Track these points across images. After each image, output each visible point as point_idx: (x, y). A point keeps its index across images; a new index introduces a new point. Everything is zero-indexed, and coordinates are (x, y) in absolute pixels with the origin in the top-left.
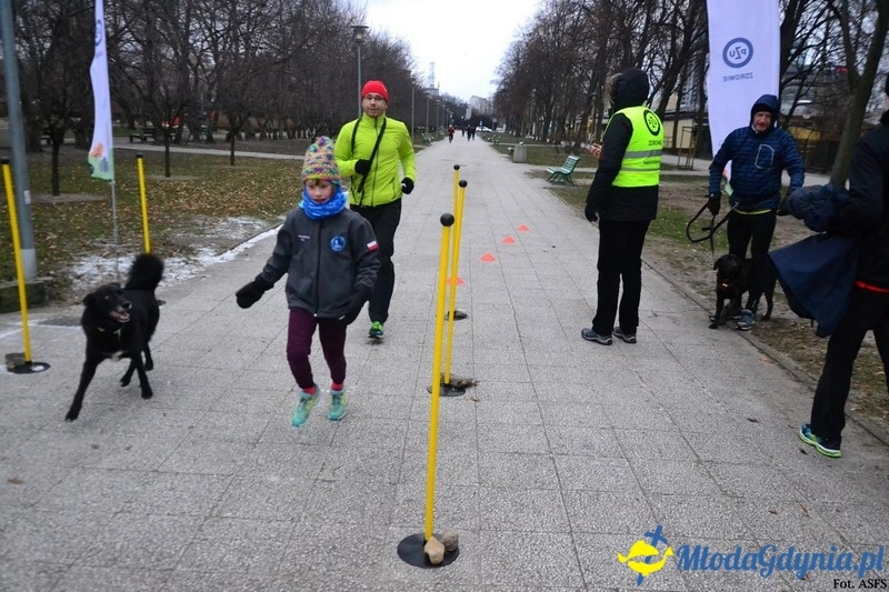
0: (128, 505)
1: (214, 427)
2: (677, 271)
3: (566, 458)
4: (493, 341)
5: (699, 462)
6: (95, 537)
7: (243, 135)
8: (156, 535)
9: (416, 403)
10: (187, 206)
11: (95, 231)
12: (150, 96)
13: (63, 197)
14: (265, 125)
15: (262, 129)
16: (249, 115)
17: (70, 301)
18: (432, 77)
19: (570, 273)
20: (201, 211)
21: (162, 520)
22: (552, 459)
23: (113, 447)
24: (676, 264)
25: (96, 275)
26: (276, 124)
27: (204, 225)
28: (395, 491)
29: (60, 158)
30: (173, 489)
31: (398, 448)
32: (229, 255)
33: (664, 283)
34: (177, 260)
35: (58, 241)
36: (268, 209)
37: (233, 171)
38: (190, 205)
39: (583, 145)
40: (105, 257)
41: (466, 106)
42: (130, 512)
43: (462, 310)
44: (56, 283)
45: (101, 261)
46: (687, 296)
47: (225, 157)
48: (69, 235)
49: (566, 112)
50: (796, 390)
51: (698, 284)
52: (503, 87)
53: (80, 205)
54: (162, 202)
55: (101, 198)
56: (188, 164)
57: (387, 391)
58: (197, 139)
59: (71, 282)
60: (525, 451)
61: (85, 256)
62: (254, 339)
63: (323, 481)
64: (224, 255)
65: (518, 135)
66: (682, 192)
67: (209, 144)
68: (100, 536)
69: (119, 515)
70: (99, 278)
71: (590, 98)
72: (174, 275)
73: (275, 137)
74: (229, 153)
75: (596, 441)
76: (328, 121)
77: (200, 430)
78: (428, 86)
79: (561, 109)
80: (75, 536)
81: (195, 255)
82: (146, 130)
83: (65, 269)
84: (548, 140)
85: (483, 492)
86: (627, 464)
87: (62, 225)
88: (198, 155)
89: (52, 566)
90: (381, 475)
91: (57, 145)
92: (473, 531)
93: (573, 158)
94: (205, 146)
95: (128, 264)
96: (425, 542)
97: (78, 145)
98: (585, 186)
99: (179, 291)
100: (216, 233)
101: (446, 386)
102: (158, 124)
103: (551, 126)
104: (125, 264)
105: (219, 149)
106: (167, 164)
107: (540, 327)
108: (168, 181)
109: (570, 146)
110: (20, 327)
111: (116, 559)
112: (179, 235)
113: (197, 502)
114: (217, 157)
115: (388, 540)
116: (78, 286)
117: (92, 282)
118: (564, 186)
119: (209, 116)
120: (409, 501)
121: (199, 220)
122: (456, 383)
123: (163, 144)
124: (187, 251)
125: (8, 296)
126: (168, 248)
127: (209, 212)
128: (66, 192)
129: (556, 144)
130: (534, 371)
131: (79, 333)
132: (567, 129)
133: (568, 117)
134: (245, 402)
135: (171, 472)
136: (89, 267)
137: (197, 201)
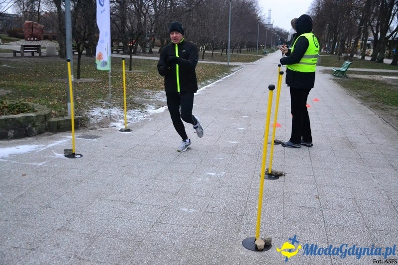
0: (121, 215)
1: (157, 186)
3: (329, 210)
4: (295, 155)
6: (108, 226)
8: (133, 228)
9: (254, 182)
10: (140, 85)
11: (98, 96)
12: (124, 30)
13: (82, 80)
17: (89, 128)
18: (269, 18)
19: (340, 124)
20: (146, 88)
21: (136, 222)
22: (321, 210)
23: (112, 191)
25: (100, 116)
27: (149, 94)
28: (242, 219)
29: (81, 60)
30: (139, 210)
31: (244, 201)
32: (162, 109)
34: (138, 111)
35: (82, 101)
38: (142, 85)
39: (355, 56)
40: (103, 108)
41: (288, 34)
42: (122, 218)
43: (280, 139)
44: (83, 119)
45: (102, 110)
48: (86, 98)
49: (346, 38)
53: (90, 84)
55: (99, 81)
56: (140, 64)
57: (239, 175)
58: (144, 52)
59: (89, 119)
60: (308, 206)
61: (94, 107)
63: (208, 212)
64: (159, 109)
67: (151, 54)
69: (117, 219)
70: (102, 118)
71: (361, 29)
72: (136, 118)
75: (345, 204)
76: (212, 42)
77: (151, 187)
78: (267, 23)
79: (343, 35)
81: (145, 108)
82: (120, 47)
83: (86, 113)
84: (334, 53)
85: (285, 222)
86: (360, 215)
87: (82, 93)
88: (145, 59)
89: (91, 236)
90: (236, 211)
91: (80, 54)
92: (279, 238)
93: (348, 62)
94: (149, 55)
95: (115, 111)
96: (256, 240)
97: (87, 55)
98: (354, 78)
99: (138, 125)
100: (155, 98)
101: (269, 174)
102: (125, 44)
103: (336, 45)
104: (113, 112)
105: (155, 56)
106: (130, 64)
107: (321, 150)
108: (131, 73)
109: (347, 56)
110: (68, 138)
111: (117, 236)
112: (137, 99)
113: (150, 216)
114: (154, 61)
115: (238, 238)
116: (93, 121)
117: (99, 120)
118: (341, 78)
119: (151, 40)
120: (248, 223)
121: (147, 92)
122: (274, 174)
123: (129, 54)
124: (141, 106)
125: (63, 124)
126: (132, 105)
127: (152, 88)
128: (83, 78)
129: (339, 55)
130: (315, 170)
131: (94, 142)
132: (346, 47)
133: (347, 40)
134: (171, 176)
135: (139, 203)
136: (97, 113)
137: (145, 83)
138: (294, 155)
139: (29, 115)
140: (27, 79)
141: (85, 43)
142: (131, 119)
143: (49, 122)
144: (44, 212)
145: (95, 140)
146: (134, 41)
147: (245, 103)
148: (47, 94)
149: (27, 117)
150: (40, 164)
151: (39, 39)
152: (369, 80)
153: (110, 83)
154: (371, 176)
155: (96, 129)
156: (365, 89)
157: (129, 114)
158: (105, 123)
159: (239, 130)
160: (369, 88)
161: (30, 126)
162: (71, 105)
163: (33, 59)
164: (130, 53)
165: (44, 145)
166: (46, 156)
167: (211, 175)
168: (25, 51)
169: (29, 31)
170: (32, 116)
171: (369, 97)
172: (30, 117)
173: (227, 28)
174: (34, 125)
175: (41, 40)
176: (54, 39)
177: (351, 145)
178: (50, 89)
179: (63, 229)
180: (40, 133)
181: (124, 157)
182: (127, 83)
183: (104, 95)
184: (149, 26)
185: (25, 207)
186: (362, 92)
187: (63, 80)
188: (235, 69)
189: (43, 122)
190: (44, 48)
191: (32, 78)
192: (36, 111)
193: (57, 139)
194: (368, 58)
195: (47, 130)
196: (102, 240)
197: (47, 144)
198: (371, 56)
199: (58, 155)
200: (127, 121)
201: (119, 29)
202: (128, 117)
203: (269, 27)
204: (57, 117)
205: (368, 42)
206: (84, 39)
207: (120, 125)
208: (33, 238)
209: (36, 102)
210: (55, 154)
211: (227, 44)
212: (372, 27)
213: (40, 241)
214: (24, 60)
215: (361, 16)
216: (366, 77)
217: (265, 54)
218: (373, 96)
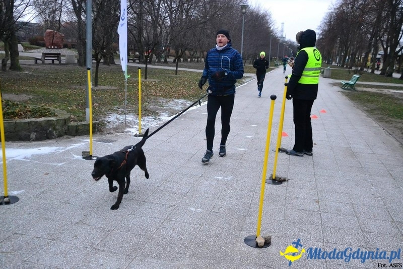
1: (168, 187)
3: (326, 214)
5: (393, 222)
6: (121, 222)
7: (182, 59)
8: (145, 224)
9: (258, 186)
11: (114, 103)
12: (140, 40)
13: (99, 87)
14: (193, 55)
15: (192, 57)
16: (186, 49)
17: (105, 132)
18: (282, 31)
19: (345, 135)
20: (160, 96)
21: (147, 219)
26: (198, 54)
27: (163, 102)
28: (245, 219)
29: (99, 68)
30: (151, 208)
31: (248, 203)
33: (395, 142)
34: (152, 118)
35: (99, 107)
36: (193, 96)
37: (177, 77)
38: (156, 93)
40: (119, 114)
43: (285, 148)
44: (100, 124)
45: (118, 116)
47: (173, 70)
48: (103, 104)
49: (357, 51)
52: (321, 37)
53: (107, 91)
55: (116, 88)
56: (156, 73)
57: (245, 180)
58: (159, 61)
59: (106, 124)
60: (308, 209)
61: (111, 113)
62: (185, 154)
63: (214, 212)
64: (172, 117)
65: (328, 63)
67: (166, 64)
68: (123, 222)
69: (130, 215)
70: (117, 123)
71: (370, 44)
72: (149, 124)
73: (198, 61)
74: (175, 68)
75: (343, 209)
77: (162, 188)
78: (279, 35)
79: (353, 49)
80: (114, 220)
81: (159, 116)
82: (136, 57)
83: (103, 119)
84: (345, 66)
85: (285, 223)
86: (356, 219)
87: (100, 99)
88: (160, 69)
89: (106, 230)
90: (240, 212)
91: (98, 62)
92: (279, 237)
93: (357, 76)
94: (163, 64)
95: (130, 118)
96: (256, 238)
97: (105, 63)
98: (362, 92)
99: (152, 131)
100: (169, 106)
101: (273, 180)
102: (141, 53)
103: (347, 58)
104: (128, 118)
105: (170, 66)
106: (146, 73)
107: (324, 158)
108: (146, 81)
109: (357, 70)
110: (86, 142)
111: (129, 230)
112: (151, 106)
113: (161, 214)
114: (168, 70)
115: (240, 236)
116: (109, 126)
117: (115, 125)
118: (350, 91)
119: (166, 50)
120: (252, 223)
121: (161, 100)
122: (278, 179)
123: (144, 64)
124: (155, 114)
125: (81, 128)
126: (147, 112)
127: (165, 97)
128: (100, 85)
129: (349, 68)
130: (317, 177)
131: (110, 146)
132: (356, 60)
133: (358, 54)
134: (181, 179)
135: (150, 202)
136: (113, 118)
137: (159, 91)
138: (299, 162)
139: (50, 118)
140: (47, 85)
141: (103, 52)
142: (145, 126)
143: (69, 126)
144: (63, 207)
145: (111, 143)
146: (150, 51)
147: (254, 113)
148: (66, 100)
149: (48, 121)
150: (60, 165)
151: (60, 48)
152: (377, 93)
153: (126, 91)
154: (370, 184)
155: (111, 133)
156: (372, 102)
157: (144, 120)
158: (120, 128)
159: (247, 138)
160: (376, 101)
161: (51, 129)
162: (89, 111)
163: (53, 66)
164: (146, 63)
165: (64, 148)
166: (65, 158)
167: (219, 179)
168: (46, 58)
169: (50, 39)
170: (53, 120)
171: (375, 109)
172: (51, 120)
173: (241, 40)
174: (54, 129)
175: (61, 48)
176: (73, 48)
177: (353, 154)
178: (70, 95)
179: (80, 223)
180: (60, 136)
182: (142, 91)
183: (120, 102)
184: (164, 37)
185: (46, 203)
186: (369, 105)
187: (81, 87)
188: (247, 80)
189: (63, 126)
190: (64, 56)
191: (52, 85)
192: (57, 116)
193: (76, 142)
194: (378, 72)
195: (66, 133)
196: (116, 234)
197: (67, 147)
199: (76, 157)
200: (142, 127)
201: (135, 39)
202: (142, 123)
203: (282, 40)
204: (76, 121)
205: (378, 56)
206: (103, 48)
207: (134, 131)
208: (53, 230)
209: (56, 107)
210: (74, 156)
212: (382, 41)
213: (60, 232)
214: (45, 67)
215: (372, 30)
216: (374, 90)
217: (277, 66)
218: (379, 109)
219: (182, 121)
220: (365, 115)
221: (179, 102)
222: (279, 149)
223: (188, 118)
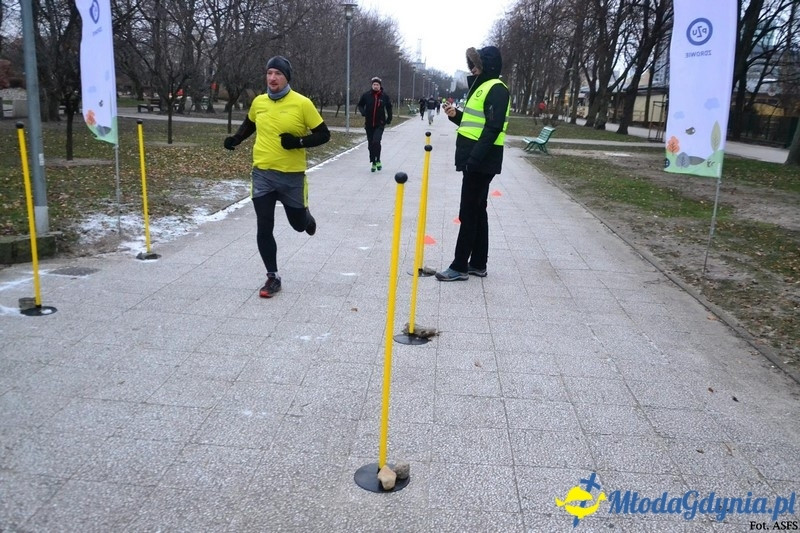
0: (119, 430)
1: (198, 366)
2: (638, 235)
3: (515, 401)
5: (638, 406)
6: (90, 456)
7: (241, 105)
8: (142, 457)
9: (382, 350)
10: (185, 170)
11: (103, 192)
13: (77, 161)
16: (246, 86)
17: (77, 253)
18: (419, 53)
19: (537, 236)
20: (195, 175)
21: (148, 444)
22: (503, 402)
23: (108, 381)
24: (637, 229)
25: (100, 231)
27: (200, 186)
28: (356, 426)
29: (74, 125)
30: (158, 418)
31: (362, 389)
32: (221, 215)
33: (624, 246)
34: (175, 218)
35: (69, 201)
38: (188, 169)
39: (560, 118)
40: (109, 215)
41: (449, 81)
42: (120, 436)
43: (432, 268)
44: (65, 237)
45: (106, 219)
46: (645, 258)
47: (224, 125)
48: (80, 196)
49: (545, 87)
50: (736, 345)
51: (656, 247)
53: (90, 168)
54: (163, 166)
55: (109, 162)
56: (188, 132)
57: (356, 338)
58: (198, 109)
59: (79, 236)
60: (479, 394)
61: (91, 213)
62: (238, 290)
63: (292, 416)
64: (216, 214)
66: (649, 162)
67: (210, 115)
68: (93, 457)
69: (110, 439)
70: (103, 234)
71: (568, 73)
72: (170, 232)
74: (226, 122)
75: (545, 387)
77: (185, 369)
78: (415, 60)
79: (540, 84)
80: (73, 455)
81: (190, 214)
82: (153, 101)
83: (73, 225)
84: (527, 113)
85: (437, 429)
86: (571, 407)
87: (73, 186)
88: (201, 123)
89: (52, 479)
90: (345, 412)
91: (71, 114)
92: (424, 462)
93: (549, 129)
94: (207, 115)
95: (129, 221)
96: (379, 470)
98: (559, 156)
99: (174, 246)
100: (210, 194)
101: (410, 335)
103: (531, 98)
104: (126, 222)
105: (218, 118)
106: (170, 131)
107: (504, 284)
108: (170, 148)
109: (548, 118)
111: (106, 475)
112: (177, 196)
113: (179, 430)
114: (215, 125)
115: (347, 468)
116: (85, 239)
117: (97, 237)
118: (538, 154)
119: (211, 87)
120: (368, 435)
121: (196, 183)
122: (419, 333)
123: (167, 114)
124: (183, 210)
125: (23, 248)
126: (161, 208)
127: (205, 176)
128: (79, 157)
130: (493, 323)
131: (83, 282)
132: (546, 102)
133: (547, 91)
134: (226, 345)
135: (158, 404)
136: (95, 224)
137: (195, 165)
138: (458, 295)
142: (160, 235)
145: (87, 276)
147: (373, 201)
148: (3, 190)
151: (2, 86)
152: (584, 158)
154: (590, 331)
155: (89, 255)
156: (577, 174)
157: (159, 225)
158: (108, 244)
159: (359, 251)
164: (170, 114)
167: (303, 340)
173: (346, 69)
175: (6, 88)
177: (554, 273)
178: (12, 179)
181: (140, 309)
183: (114, 189)
186: (573, 179)
188: (360, 140)
190: (10, 103)
193: (11, 278)
194: (581, 123)
196: (75, 487)
198: (586, 118)
199: (7, 310)
200: (153, 239)
202: (155, 230)
203: (419, 67)
204: (15, 233)
205: (581, 95)
207: (138, 247)
210: (3, 307)
211: (345, 96)
212: (586, 70)
215: (568, 51)
216: (578, 153)
217: (412, 114)
218: (590, 186)
219: (236, 222)
220: (567, 197)
221: (232, 184)
222: (421, 271)
223: (247, 216)
